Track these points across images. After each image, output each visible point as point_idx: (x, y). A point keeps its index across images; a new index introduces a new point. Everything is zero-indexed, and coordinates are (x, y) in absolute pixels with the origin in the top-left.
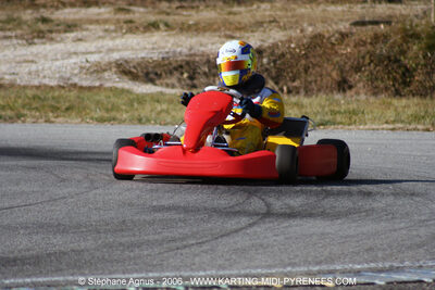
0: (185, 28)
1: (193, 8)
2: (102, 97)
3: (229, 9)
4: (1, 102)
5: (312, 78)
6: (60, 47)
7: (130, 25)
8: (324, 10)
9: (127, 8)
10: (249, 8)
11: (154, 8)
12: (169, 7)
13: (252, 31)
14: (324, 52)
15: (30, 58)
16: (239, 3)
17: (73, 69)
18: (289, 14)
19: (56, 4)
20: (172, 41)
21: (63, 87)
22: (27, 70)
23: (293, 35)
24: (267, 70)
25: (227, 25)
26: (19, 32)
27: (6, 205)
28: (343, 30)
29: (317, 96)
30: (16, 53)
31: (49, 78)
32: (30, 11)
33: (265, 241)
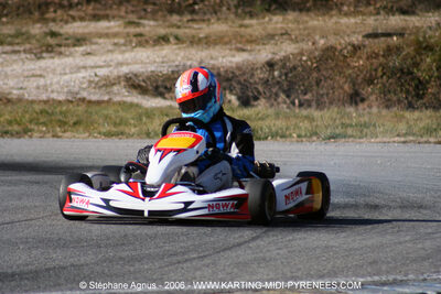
0: (195, 42)
1: (203, 20)
2: (110, 111)
3: (240, 22)
4: (7, 117)
5: (325, 91)
6: (69, 60)
7: (139, 38)
8: (336, 23)
9: (137, 21)
10: (261, 21)
11: (164, 21)
12: (180, 21)
13: (264, 44)
14: (337, 65)
15: (38, 73)
16: (252, 15)
17: (81, 83)
18: (301, 26)
19: (65, 17)
20: (182, 54)
21: (72, 102)
22: (35, 84)
23: (305, 47)
24: (278, 83)
25: (238, 37)
26: (28, 46)
27: (7, 220)
28: (356, 43)
29: (329, 109)
30: (25, 67)
31: (58, 92)
32: (38, 25)
33: (268, 254)
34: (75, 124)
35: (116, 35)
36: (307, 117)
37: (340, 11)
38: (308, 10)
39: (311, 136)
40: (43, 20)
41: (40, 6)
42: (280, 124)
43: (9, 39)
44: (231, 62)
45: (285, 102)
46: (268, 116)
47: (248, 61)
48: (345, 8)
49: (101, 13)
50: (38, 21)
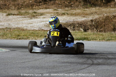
0: (72, 15)
1: (74, 9)
3: (84, 10)
4: (23, 34)
5: (106, 28)
6: (39, 19)
7: (57, 14)
8: (109, 10)
9: (57, 9)
10: (90, 9)
11: (64, 9)
12: (68, 9)
13: (90, 15)
14: (109, 21)
15: (31, 23)
16: (87, 8)
17: (42, 25)
18: (100, 11)
19: (38, 8)
20: (69, 18)
21: (40, 30)
22: (30, 26)
23: (101, 16)
24: (94, 25)
25: (83, 14)
26: (28, 16)
27: (23, 61)
28: (115, 15)
29: (107, 32)
30: (28, 21)
31: (36, 28)
32: (31, 10)
33: (92, 71)
34: (41, 36)
35: (51, 13)
36: (101, 35)
37: (110, 7)
38: (102, 6)
39: (103, 40)
40: (32, 9)
41: (31, 5)
42: (95, 36)
43: (24, 14)
44: (81, 20)
45: (96, 31)
46: (91, 34)
47: (86, 20)
48: (112, 6)
49: (47, 7)
50: (31, 9)
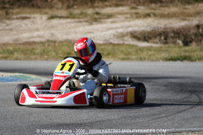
0: (163, 16)
1: (166, 6)
2: (123, 48)
3: (184, 7)
7: (137, 15)
9: (135, 7)
10: (194, 6)
11: (148, 7)
12: (156, 7)
13: (195, 17)
16: (189, 4)
17: (110, 36)
19: (103, 6)
20: (156, 22)
21: (106, 44)
24: (202, 35)
25: (182, 14)
26: (86, 19)
30: (84, 29)
31: (99, 40)
32: (91, 9)
33: (198, 115)
35: (126, 13)
40: (93, 7)
41: (91, 1)
43: (78, 16)
44: (179, 25)
46: (196, 50)
47: (187, 25)
